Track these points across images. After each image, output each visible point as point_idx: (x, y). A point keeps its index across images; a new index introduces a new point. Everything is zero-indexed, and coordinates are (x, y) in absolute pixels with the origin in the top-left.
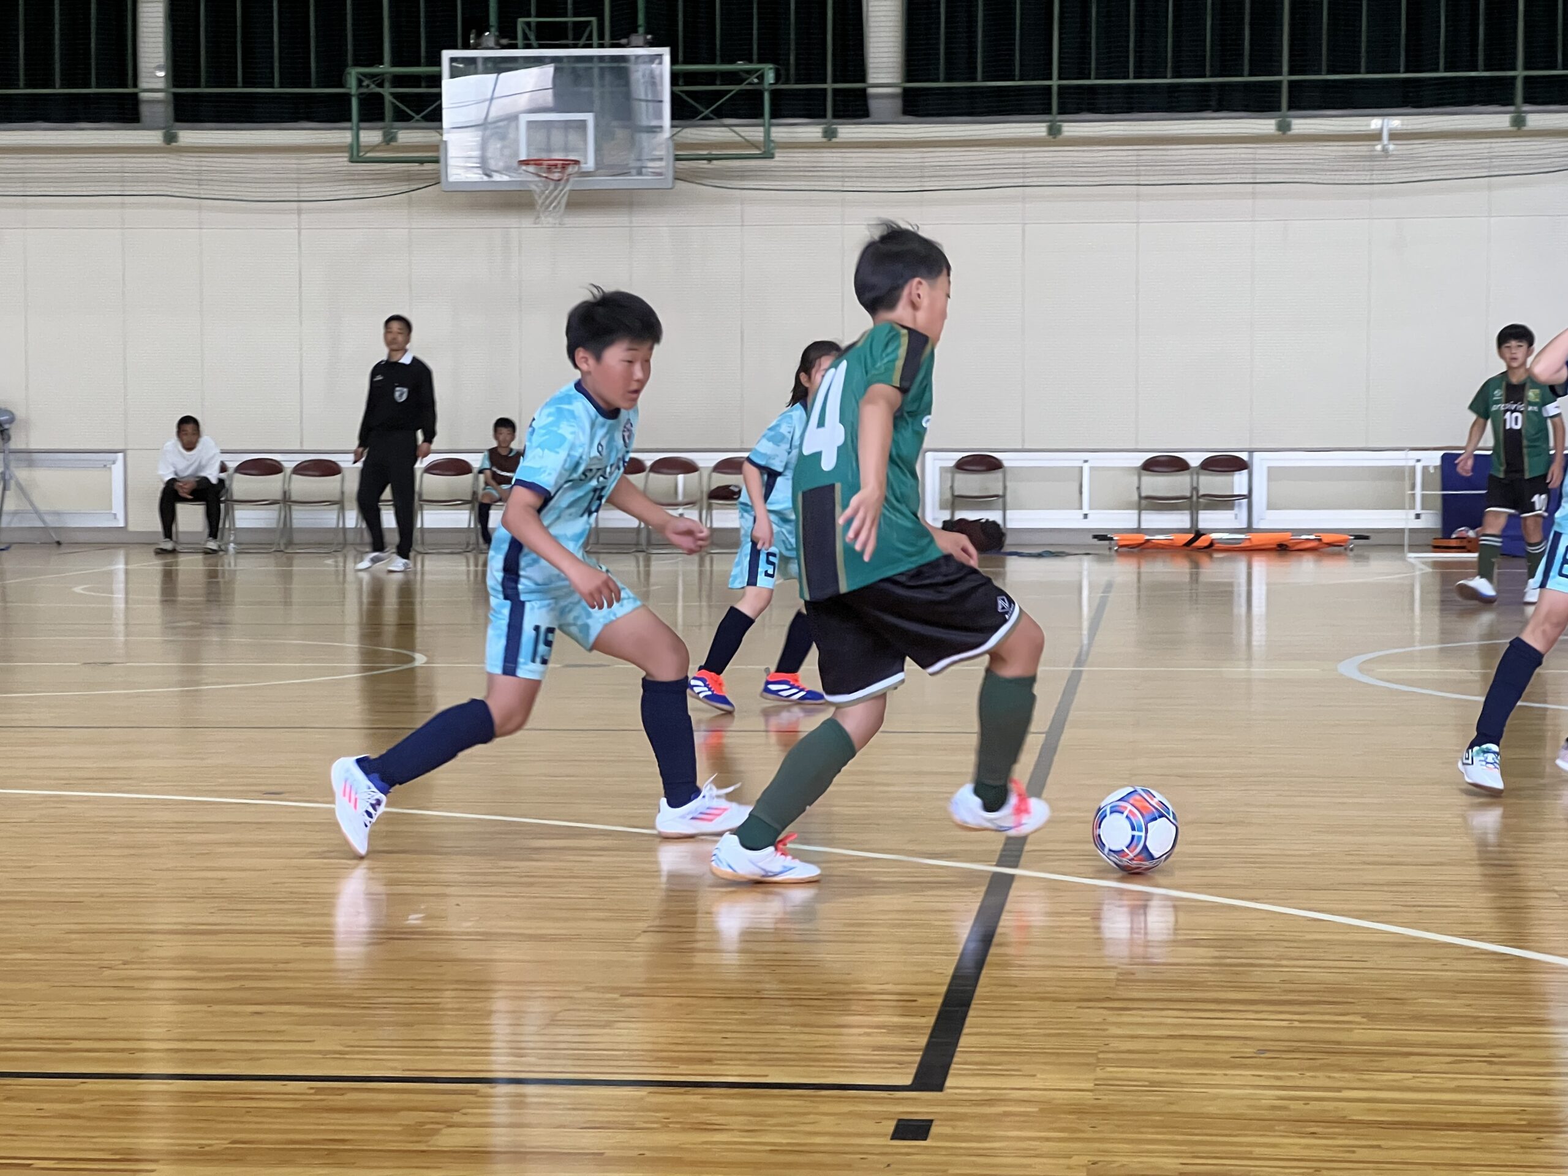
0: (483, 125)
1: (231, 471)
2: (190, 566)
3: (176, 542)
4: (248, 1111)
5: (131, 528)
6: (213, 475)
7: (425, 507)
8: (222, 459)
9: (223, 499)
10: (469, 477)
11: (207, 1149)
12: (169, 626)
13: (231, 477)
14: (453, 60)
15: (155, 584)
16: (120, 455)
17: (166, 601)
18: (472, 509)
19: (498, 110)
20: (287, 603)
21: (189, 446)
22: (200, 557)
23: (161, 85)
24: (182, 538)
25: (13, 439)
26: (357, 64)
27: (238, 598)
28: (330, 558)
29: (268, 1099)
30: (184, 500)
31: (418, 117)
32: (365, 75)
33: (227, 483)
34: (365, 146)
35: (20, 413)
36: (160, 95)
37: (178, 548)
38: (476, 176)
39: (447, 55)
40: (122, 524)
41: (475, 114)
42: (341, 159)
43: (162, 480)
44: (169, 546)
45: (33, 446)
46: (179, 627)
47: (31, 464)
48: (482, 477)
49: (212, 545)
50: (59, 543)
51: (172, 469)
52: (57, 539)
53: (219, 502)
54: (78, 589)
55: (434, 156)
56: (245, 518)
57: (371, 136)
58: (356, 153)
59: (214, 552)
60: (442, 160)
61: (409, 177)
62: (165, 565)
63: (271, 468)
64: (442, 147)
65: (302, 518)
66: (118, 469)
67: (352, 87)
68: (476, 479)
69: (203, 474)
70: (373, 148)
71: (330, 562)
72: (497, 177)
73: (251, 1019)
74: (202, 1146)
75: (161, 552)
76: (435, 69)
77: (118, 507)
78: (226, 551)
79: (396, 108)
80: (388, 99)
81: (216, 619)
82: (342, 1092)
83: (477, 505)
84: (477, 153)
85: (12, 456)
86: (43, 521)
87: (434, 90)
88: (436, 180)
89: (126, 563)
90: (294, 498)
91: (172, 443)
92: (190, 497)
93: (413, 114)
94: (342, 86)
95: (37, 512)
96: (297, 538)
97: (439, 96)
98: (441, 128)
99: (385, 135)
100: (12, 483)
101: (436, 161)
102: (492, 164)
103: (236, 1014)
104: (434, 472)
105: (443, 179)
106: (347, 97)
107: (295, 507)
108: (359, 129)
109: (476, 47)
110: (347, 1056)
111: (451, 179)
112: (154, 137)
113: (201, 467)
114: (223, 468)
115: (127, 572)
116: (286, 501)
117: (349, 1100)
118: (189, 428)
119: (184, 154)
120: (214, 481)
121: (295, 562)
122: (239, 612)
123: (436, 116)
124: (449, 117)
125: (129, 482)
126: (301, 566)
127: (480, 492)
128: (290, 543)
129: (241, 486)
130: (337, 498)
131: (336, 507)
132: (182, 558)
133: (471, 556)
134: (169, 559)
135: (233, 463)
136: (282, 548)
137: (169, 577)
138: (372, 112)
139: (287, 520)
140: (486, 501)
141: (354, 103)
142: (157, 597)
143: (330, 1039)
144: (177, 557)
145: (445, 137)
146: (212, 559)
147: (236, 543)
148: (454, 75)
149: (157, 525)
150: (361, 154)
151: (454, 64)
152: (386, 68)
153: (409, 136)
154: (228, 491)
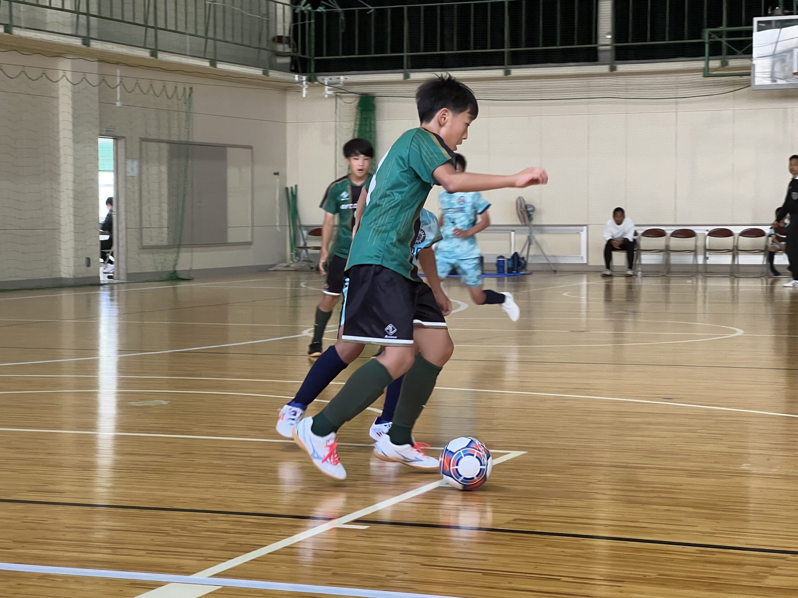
0: (773, 55)
1: (639, 235)
2: (619, 283)
3: (612, 271)
4: (667, 560)
5: (591, 264)
6: (630, 237)
7: (740, 253)
8: (635, 229)
9: (635, 249)
10: (763, 238)
11: (648, 577)
12: (608, 313)
13: (639, 238)
14: (759, 22)
15: (601, 293)
16: (585, 228)
17: (607, 300)
18: (765, 255)
19: (780, 48)
20: (667, 302)
21: (619, 223)
22: (623, 278)
23: (608, 42)
24: (615, 269)
25: (534, 220)
26: (708, 27)
27: (643, 300)
28: (688, 279)
29: (676, 554)
30: (616, 250)
31: (740, 52)
32: (713, 32)
33: (638, 241)
34: (711, 69)
35: (537, 207)
36: (608, 47)
37: (614, 274)
38: (768, 82)
39: (756, 20)
40: (585, 262)
41: (769, 50)
42: (698, 76)
43: (605, 240)
44: (608, 273)
45: (544, 223)
46: (614, 314)
47: (542, 232)
48: (770, 239)
49: (630, 272)
50: (555, 271)
51: (611, 234)
52: (555, 269)
53: (634, 251)
54: (565, 294)
55: (748, 72)
56: (646, 259)
57: (715, 63)
58: (707, 72)
59: (630, 276)
60: (752, 75)
61: (734, 84)
62: (606, 282)
63: (659, 233)
64: (752, 68)
65: (675, 259)
66: (584, 234)
67: (706, 38)
68: (767, 240)
69: (626, 237)
70: (716, 69)
71: (689, 281)
72: (780, 82)
73: (664, 513)
74: (644, 576)
75: (605, 276)
76: (749, 27)
77: (584, 254)
78: (636, 275)
79: (728, 48)
80: (724, 44)
81: (631, 309)
82: (713, 553)
83: (767, 253)
84: (769, 70)
85: (533, 228)
86: (548, 260)
87: (750, 38)
88: (748, 84)
89: (588, 281)
90: (672, 249)
91: (611, 221)
92: (619, 248)
93: (736, 50)
94: (700, 38)
95: (545, 256)
96: (673, 269)
97: (751, 41)
98: (752, 57)
99: (722, 63)
100: (533, 241)
101: (749, 74)
102: (777, 75)
103: (656, 510)
104: (745, 235)
105: (752, 83)
106: (703, 44)
107: (672, 254)
108: (709, 60)
109: (771, 15)
110: (715, 535)
111: (757, 83)
112: (605, 69)
113: (625, 233)
114: (636, 234)
115: (588, 286)
116: (667, 250)
117: (718, 558)
118: (619, 213)
119: (620, 77)
120: (631, 240)
121: (672, 281)
122: (643, 306)
123: (749, 52)
124: (756, 52)
125: (590, 241)
126: (675, 284)
127: (770, 246)
128: (669, 272)
129: (645, 243)
130: (693, 249)
131: (692, 253)
132: (615, 279)
133: (764, 279)
134: (608, 280)
135: (641, 231)
136: (665, 274)
137: (608, 289)
138: (716, 51)
139: (667, 260)
140: (773, 250)
141: (707, 46)
142: (602, 298)
143: (706, 526)
144: (612, 279)
145: (754, 62)
146: (630, 279)
147: (642, 272)
148: (759, 30)
149: (602, 262)
150: (710, 72)
151: (760, 24)
152: (723, 28)
153: (734, 63)
154: (638, 245)
